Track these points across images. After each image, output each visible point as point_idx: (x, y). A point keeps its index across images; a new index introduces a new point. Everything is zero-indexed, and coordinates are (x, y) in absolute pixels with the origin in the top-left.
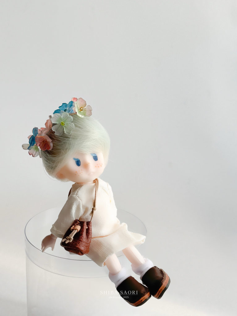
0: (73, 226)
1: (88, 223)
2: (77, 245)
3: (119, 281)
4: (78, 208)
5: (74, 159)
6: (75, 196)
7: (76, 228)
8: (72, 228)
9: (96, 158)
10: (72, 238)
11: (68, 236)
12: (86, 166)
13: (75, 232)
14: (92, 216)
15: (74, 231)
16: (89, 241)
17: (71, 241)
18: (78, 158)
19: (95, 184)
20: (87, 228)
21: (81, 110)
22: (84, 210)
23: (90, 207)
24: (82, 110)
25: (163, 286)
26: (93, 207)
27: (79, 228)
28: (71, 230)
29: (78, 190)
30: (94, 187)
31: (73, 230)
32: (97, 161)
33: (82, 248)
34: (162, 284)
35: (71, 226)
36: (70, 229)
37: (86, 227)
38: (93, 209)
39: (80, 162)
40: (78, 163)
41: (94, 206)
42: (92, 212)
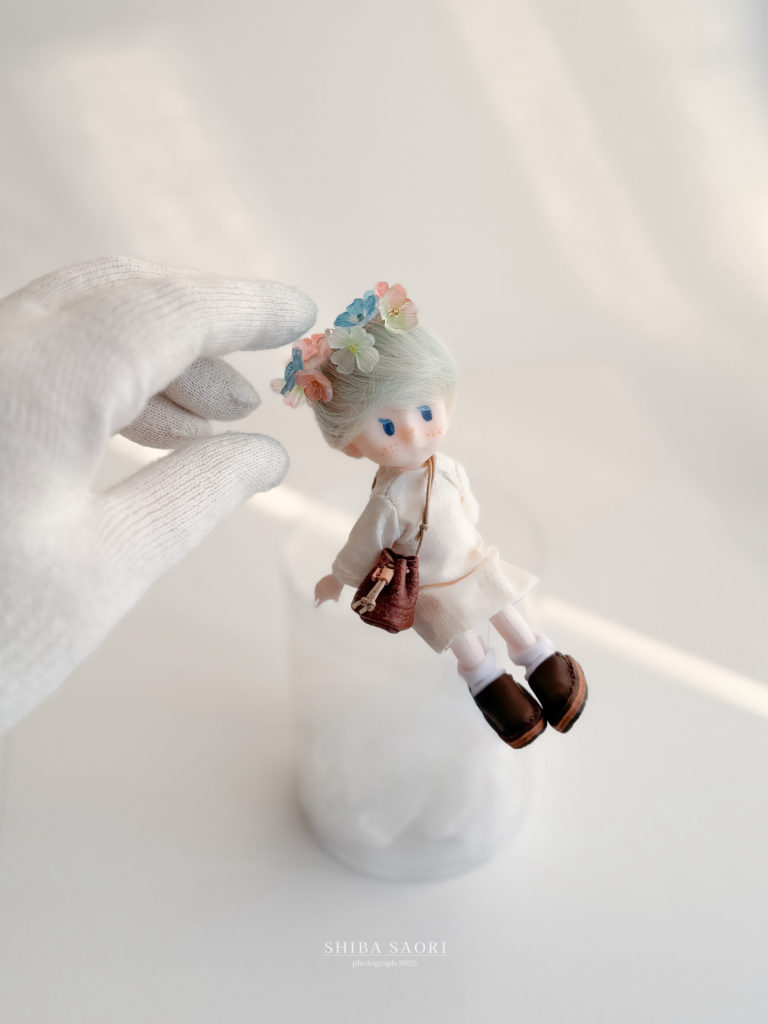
0: (378, 570)
1: (411, 561)
2: (385, 615)
3: (479, 683)
4: (389, 525)
5: (381, 420)
6: (383, 496)
7: (382, 576)
8: (374, 575)
9: (427, 416)
10: (374, 603)
11: (365, 596)
12: (407, 437)
13: (380, 587)
14: (420, 543)
15: (377, 585)
16: (413, 601)
17: (372, 608)
18: (388, 418)
19: (426, 468)
20: (408, 571)
21: (394, 313)
22: (403, 528)
23: (417, 522)
24: (397, 314)
25: (571, 710)
26: (421, 523)
27: (388, 574)
28: (373, 580)
29: (389, 483)
30: (425, 475)
31: (377, 580)
32: (430, 422)
33: (396, 621)
34: (570, 706)
35: (373, 571)
36: (369, 576)
37: (405, 570)
38: (422, 528)
39: (393, 427)
40: (389, 429)
41: (425, 520)
42: (420, 534)
